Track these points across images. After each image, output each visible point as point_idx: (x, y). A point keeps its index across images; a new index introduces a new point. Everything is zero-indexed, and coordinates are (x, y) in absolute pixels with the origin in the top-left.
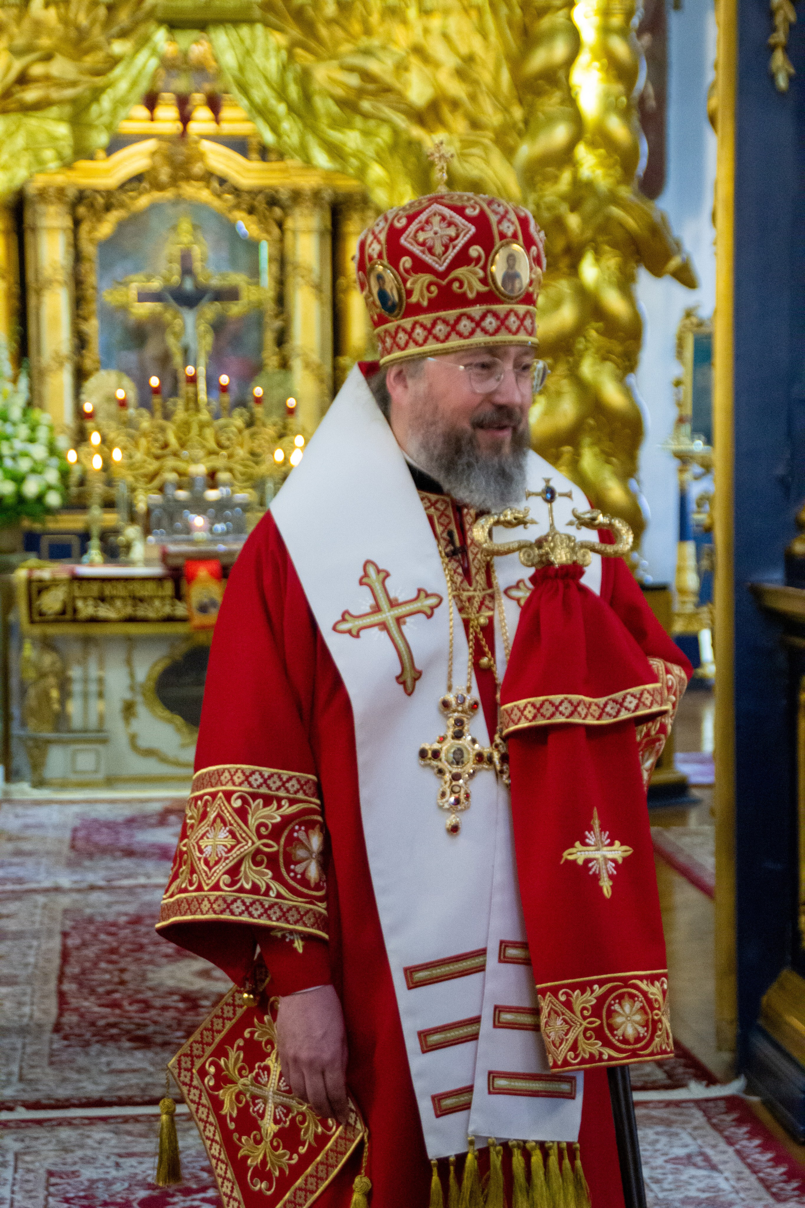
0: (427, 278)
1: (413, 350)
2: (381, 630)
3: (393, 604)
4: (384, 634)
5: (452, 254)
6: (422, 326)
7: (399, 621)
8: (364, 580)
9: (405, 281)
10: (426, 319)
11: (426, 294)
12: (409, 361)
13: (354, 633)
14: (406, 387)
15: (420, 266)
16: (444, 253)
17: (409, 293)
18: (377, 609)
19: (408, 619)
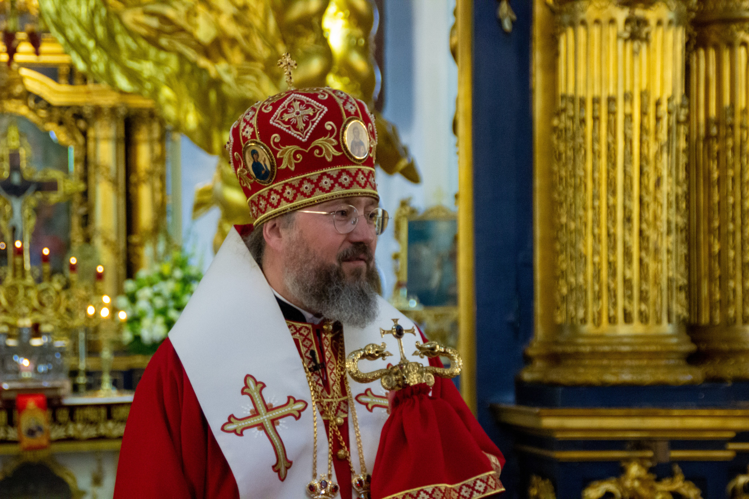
0: (292, 148)
1: (285, 206)
2: (260, 429)
3: (269, 409)
4: (262, 433)
5: (311, 128)
6: (291, 186)
7: (274, 422)
8: (245, 390)
9: (275, 152)
10: (294, 180)
11: (294, 161)
12: (282, 215)
13: (239, 432)
14: (280, 236)
15: (287, 140)
16: (306, 128)
17: (280, 161)
18: (256, 413)
19: (280, 421)
